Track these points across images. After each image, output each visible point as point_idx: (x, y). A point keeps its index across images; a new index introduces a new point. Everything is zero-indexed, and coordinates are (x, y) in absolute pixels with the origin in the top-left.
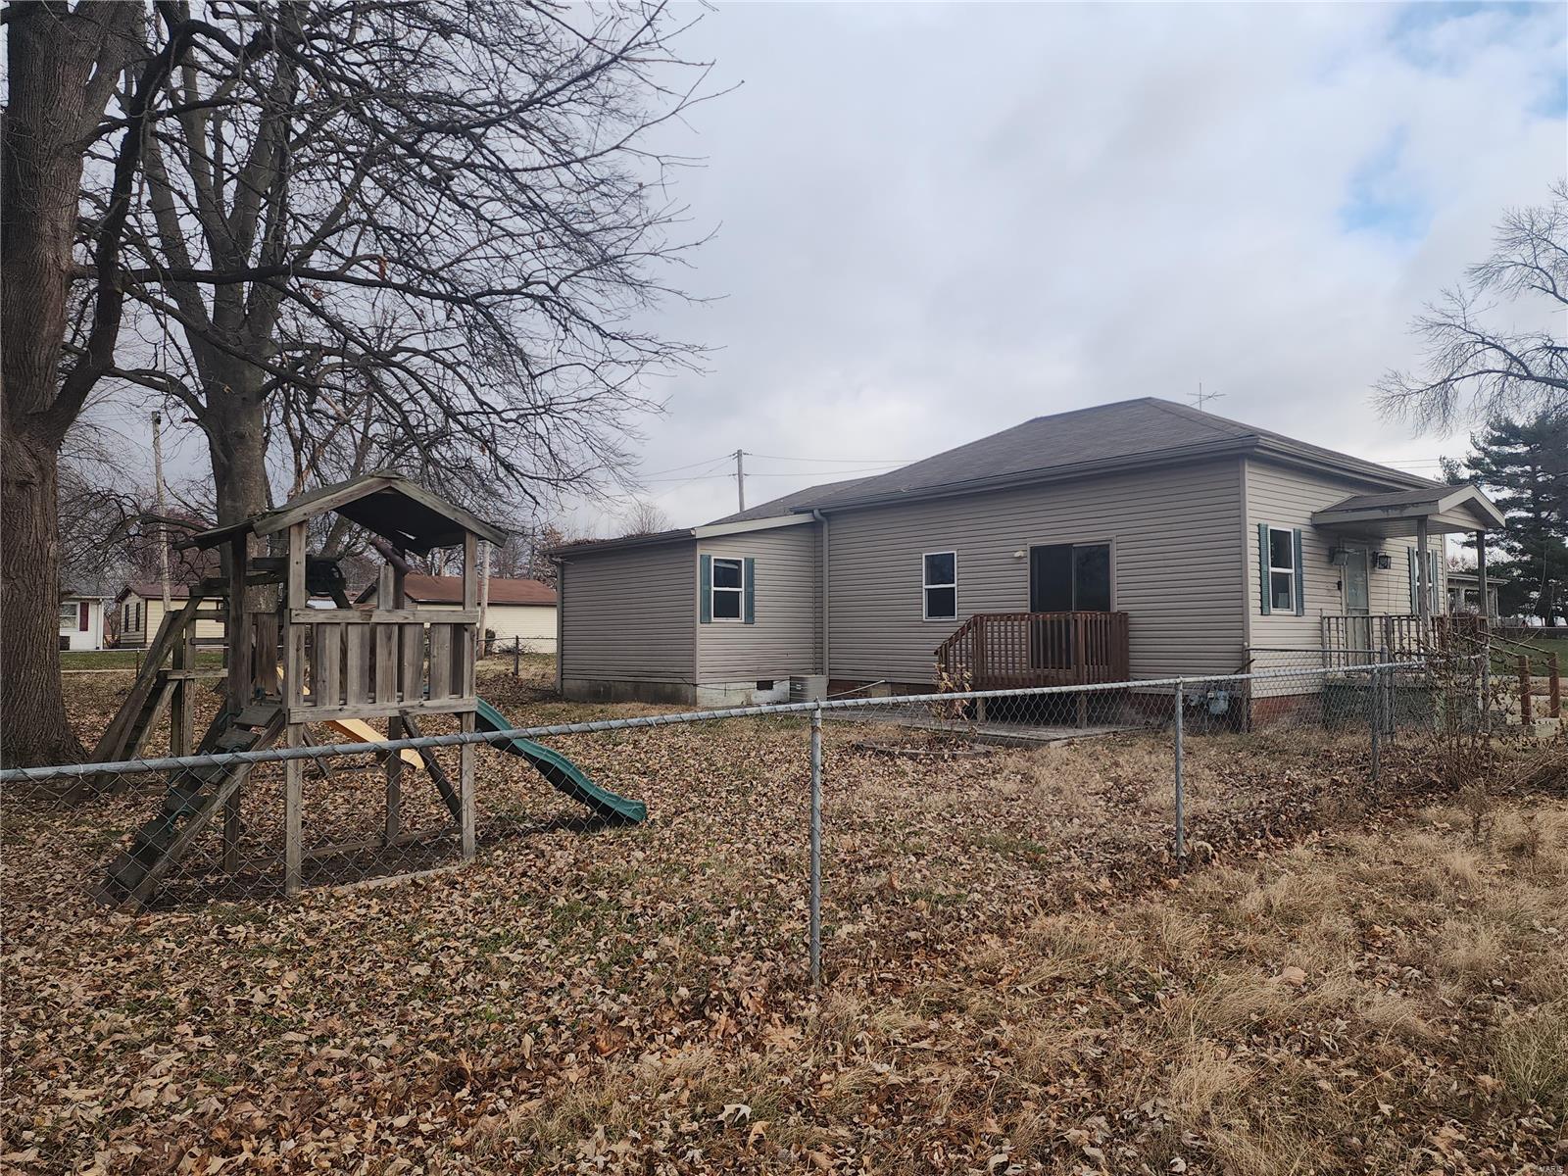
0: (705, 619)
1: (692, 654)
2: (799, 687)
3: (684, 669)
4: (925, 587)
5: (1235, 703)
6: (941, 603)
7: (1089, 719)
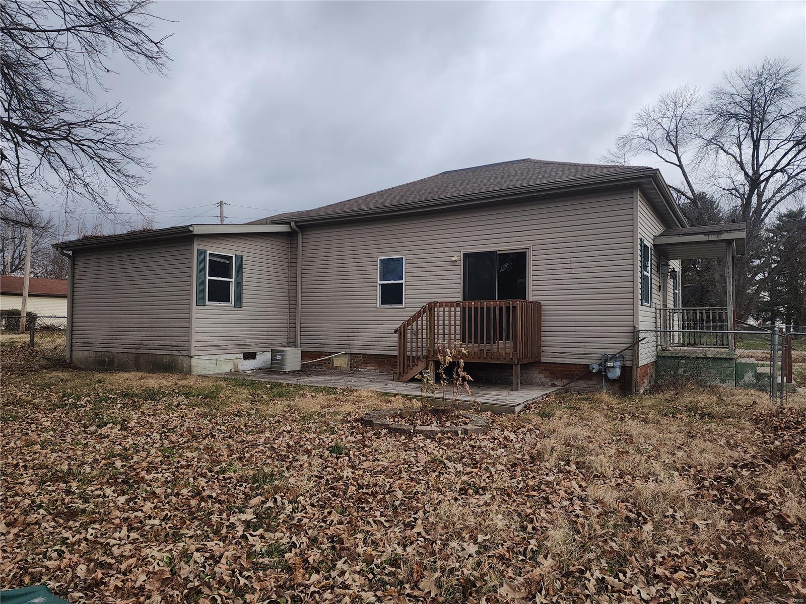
0: (200, 302)
1: (188, 331)
2: (279, 357)
3: (181, 343)
4: (379, 282)
5: (627, 371)
6: (392, 295)
7: (521, 383)
